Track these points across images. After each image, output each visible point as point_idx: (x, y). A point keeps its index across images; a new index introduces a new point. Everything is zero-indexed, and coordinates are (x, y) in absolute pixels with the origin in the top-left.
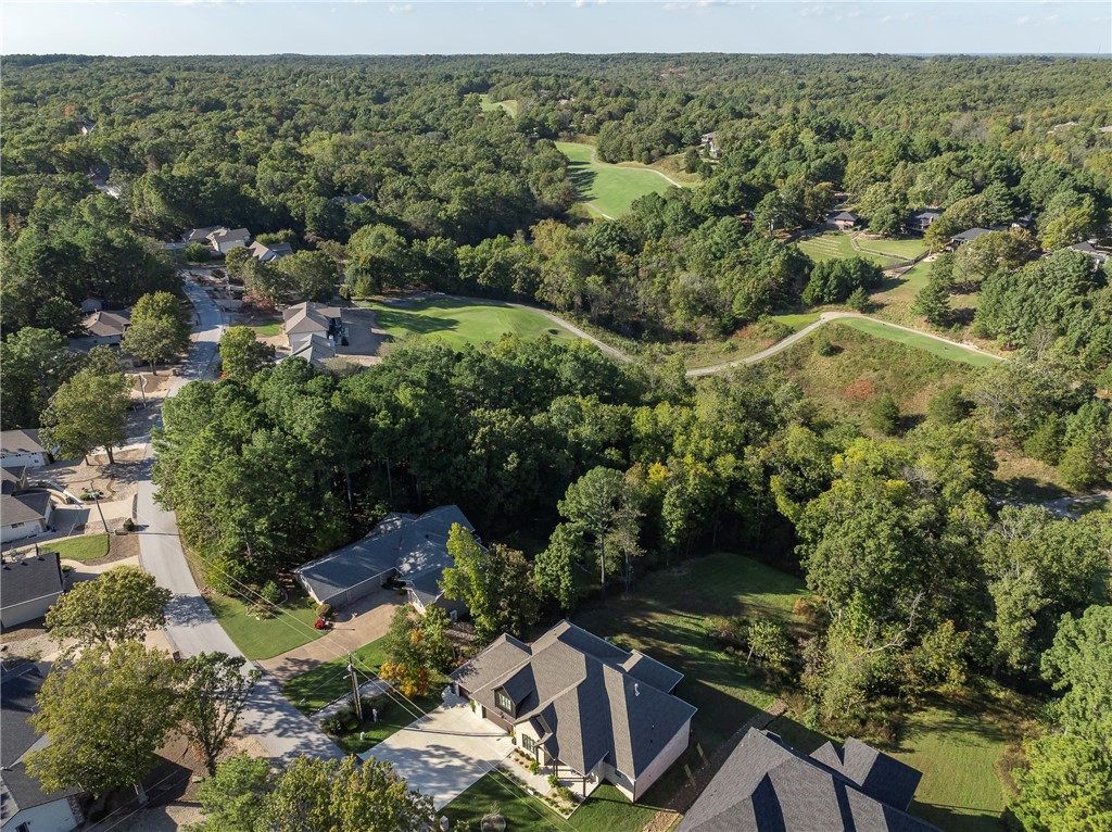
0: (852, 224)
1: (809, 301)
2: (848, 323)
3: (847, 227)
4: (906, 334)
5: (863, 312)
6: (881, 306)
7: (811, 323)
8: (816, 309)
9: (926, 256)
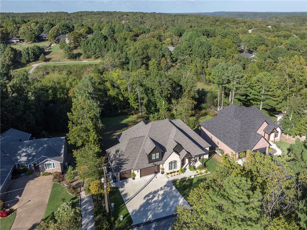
1: (25, 62)
2: (45, 65)
4: (66, 63)
5: (46, 62)
6: (51, 59)
7: (31, 69)
8: (28, 65)
9: (51, 44)
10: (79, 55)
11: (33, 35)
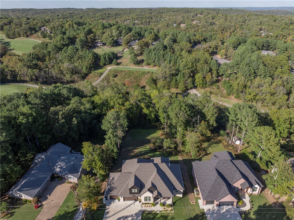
0: (102, 44)
1: (102, 65)
2: (115, 68)
3: (101, 46)
4: (131, 68)
5: (117, 65)
6: (121, 63)
7: (106, 71)
8: (105, 67)
9: (124, 49)
10: (142, 61)
11: (113, 41)
